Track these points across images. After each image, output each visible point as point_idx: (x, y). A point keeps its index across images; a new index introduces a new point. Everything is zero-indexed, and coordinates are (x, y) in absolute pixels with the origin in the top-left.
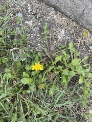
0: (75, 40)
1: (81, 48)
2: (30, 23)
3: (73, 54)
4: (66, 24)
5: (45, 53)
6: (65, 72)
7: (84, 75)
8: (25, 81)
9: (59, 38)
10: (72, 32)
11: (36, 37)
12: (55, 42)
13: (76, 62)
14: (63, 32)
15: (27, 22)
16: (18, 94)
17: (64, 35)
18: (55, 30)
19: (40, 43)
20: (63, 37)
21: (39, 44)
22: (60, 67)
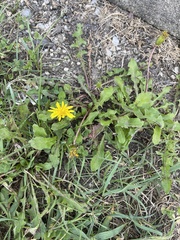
0: (141, 57)
1: (154, 71)
2: (47, 27)
3: (138, 85)
4: (121, 24)
5: (79, 85)
6: (123, 122)
7: (163, 126)
8: (39, 143)
9: (109, 53)
10: (133, 40)
11: (59, 55)
12: (100, 62)
13: (144, 99)
14: (116, 41)
15: (40, 25)
16: (26, 172)
17: (119, 48)
18: (98, 38)
19: (69, 66)
20: (117, 52)
21: (66, 69)
22: (112, 112)
